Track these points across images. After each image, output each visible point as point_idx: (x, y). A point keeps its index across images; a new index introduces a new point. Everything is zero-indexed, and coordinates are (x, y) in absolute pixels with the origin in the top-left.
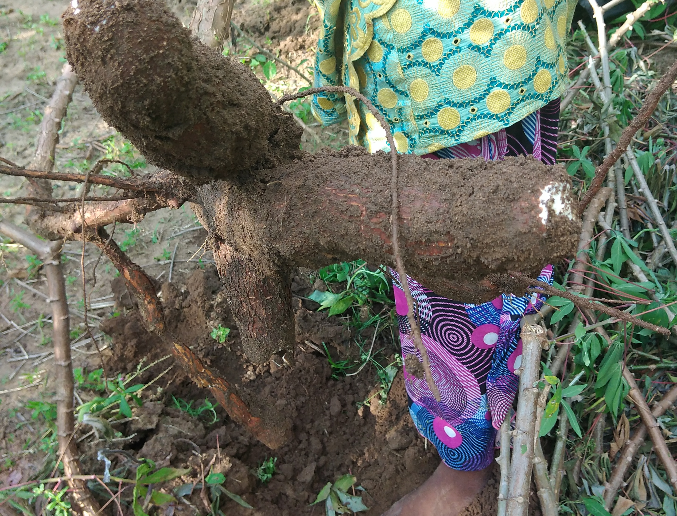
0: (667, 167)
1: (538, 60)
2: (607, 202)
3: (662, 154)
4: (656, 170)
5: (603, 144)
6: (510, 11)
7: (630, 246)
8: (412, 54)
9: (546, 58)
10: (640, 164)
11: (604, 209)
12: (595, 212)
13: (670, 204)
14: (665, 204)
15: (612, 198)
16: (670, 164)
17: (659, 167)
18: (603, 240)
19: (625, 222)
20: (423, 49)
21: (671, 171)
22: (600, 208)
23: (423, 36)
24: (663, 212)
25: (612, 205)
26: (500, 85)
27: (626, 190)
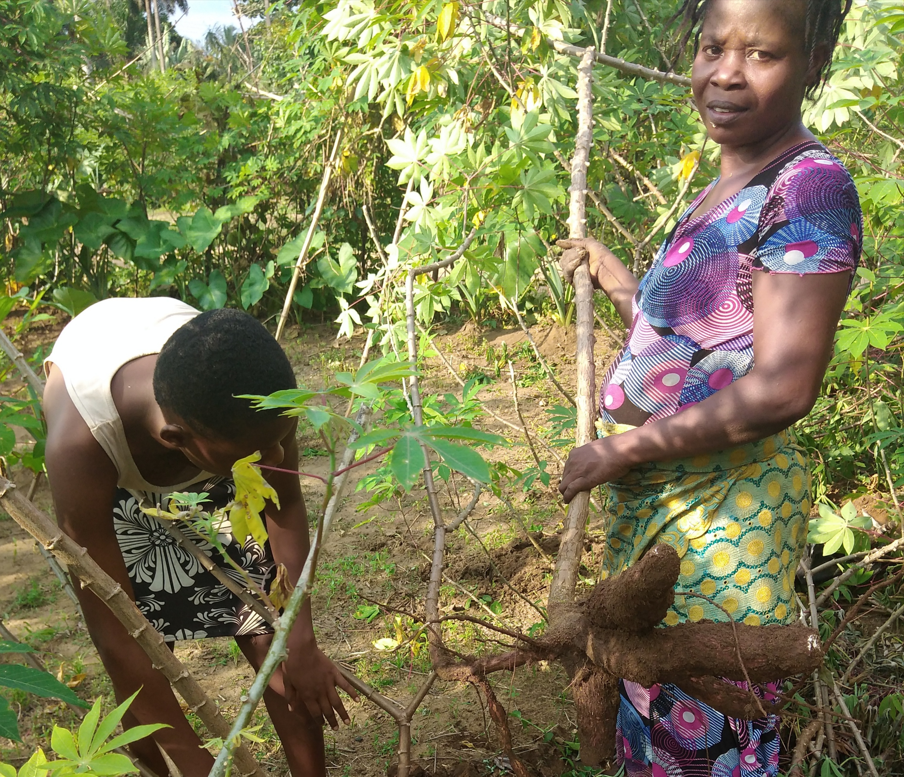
0: (870, 707)
1: (779, 598)
2: (817, 732)
3: (866, 696)
4: (860, 709)
5: (813, 689)
6: (761, 565)
7: (839, 769)
8: (693, 589)
9: (784, 597)
10: (847, 704)
11: (814, 739)
12: (806, 739)
13: (873, 741)
14: (869, 740)
15: (821, 731)
16: (874, 705)
17: (863, 706)
18: (814, 762)
19: (833, 751)
20: (701, 587)
21: (874, 712)
22: (810, 737)
23: (703, 578)
24: (868, 747)
25: (821, 737)
26: (754, 611)
27: (834, 728)
